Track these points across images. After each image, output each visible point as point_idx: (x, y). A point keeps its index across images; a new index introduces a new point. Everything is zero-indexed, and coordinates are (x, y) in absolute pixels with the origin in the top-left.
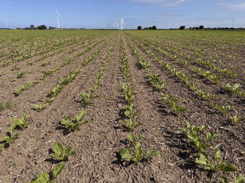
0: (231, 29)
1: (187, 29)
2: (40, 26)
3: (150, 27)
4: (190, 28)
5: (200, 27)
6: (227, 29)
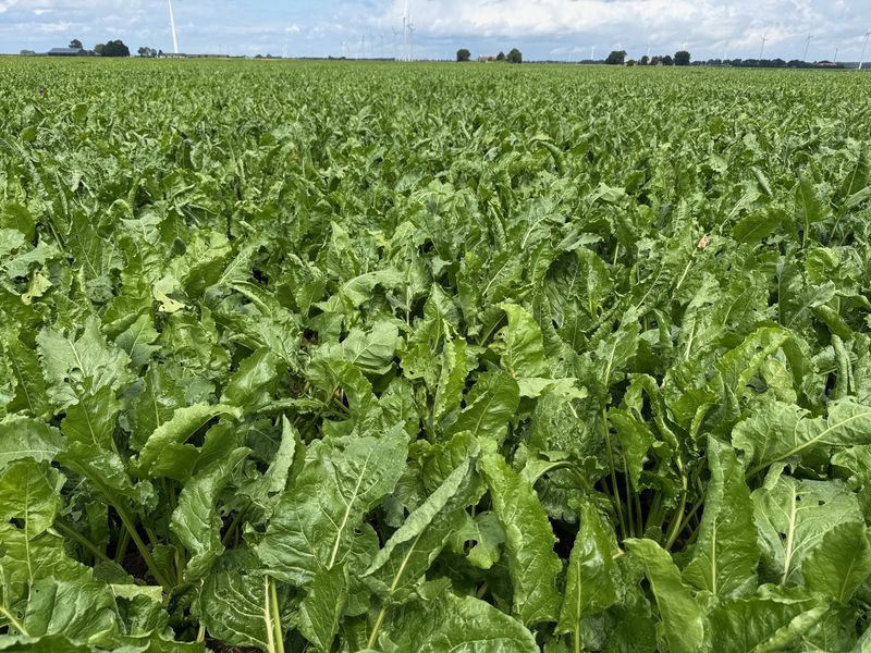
1: (632, 61)
2: (105, 43)
3: (501, 55)
5: (678, 55)
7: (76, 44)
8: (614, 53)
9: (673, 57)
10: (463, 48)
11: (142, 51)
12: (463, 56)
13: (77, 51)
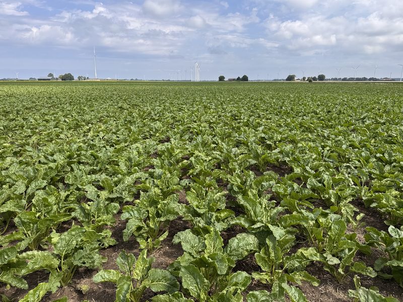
0: (370, 79)
1: (298, 79)
2: (63, 75)
3: (239, 78)
4: (304, 78)
5: (319, 76)
6: (365, 79)
7: (51, 75)
8: (290, 76)
9: (317, 77)
10: (222, 75)
11: (79, 78)
12: (222, 78)
13: (50, 78)
